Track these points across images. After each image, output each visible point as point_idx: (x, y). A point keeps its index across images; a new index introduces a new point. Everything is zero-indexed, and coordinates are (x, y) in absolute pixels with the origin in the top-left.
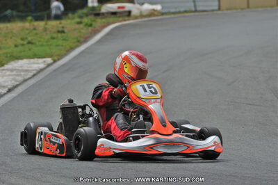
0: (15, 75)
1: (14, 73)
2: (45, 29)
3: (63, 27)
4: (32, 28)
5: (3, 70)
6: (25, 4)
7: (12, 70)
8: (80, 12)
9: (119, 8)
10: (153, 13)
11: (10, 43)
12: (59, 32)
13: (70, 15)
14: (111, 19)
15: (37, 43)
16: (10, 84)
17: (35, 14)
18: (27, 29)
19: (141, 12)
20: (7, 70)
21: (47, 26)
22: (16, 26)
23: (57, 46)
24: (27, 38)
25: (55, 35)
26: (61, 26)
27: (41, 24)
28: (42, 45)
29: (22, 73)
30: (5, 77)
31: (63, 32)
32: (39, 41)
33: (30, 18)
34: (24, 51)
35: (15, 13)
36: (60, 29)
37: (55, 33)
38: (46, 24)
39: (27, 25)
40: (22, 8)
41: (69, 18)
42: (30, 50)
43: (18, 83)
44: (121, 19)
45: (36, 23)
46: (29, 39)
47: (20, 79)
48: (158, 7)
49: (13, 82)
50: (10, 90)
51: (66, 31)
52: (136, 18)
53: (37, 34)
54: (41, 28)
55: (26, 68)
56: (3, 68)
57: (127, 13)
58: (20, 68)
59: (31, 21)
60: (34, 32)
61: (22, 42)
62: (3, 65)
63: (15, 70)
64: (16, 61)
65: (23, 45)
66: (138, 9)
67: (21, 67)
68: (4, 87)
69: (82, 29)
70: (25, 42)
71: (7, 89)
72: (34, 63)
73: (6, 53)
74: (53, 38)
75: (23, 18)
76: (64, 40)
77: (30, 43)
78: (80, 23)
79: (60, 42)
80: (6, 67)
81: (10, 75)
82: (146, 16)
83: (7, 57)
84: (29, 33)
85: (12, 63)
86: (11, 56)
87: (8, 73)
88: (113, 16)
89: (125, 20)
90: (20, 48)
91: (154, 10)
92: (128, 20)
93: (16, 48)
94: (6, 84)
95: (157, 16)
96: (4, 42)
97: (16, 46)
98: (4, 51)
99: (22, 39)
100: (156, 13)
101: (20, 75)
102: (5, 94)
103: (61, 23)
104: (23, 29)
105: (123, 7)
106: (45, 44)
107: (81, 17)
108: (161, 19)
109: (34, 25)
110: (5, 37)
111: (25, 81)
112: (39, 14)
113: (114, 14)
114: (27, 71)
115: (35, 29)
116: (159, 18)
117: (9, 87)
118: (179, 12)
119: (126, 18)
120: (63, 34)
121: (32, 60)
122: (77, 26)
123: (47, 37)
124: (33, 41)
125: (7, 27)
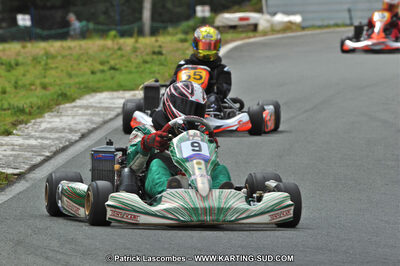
0: (90, 114)
1: (90, 111)
2: (135, 50)
3: (160, 47)
4: (116, 47)
5: (75, 107)
6: (106, 13)
7: (87, 107)
8: (185, 25)
9: (241, 19)
10: (289, 27)
11: (85, 68)
12: (154, 53)
13: (170, 30)
14: (229, 36)
15: (124, 69)
16: (84, 127)
17: (119, 28)
18: (109, 49)
19: (272, 25)
20: (80, 107)
21: (138, 45)
22: (94, 45)
23: (151, 73)
24: (108, 62)
25: (148, 58)
26: (157, 44)
27: (129, 42)
28: (130, 73)
29: (101, 112)
30: (77, 118)
31: (160, 53)
32: (126, 67)
33: (113, 33)
34: (105, 80)
35: (91, 26)
36: (157, 50)
37: (148, 54)
38: (136, 41)
39: (109, 43)
40: (102, 18)
41: (169, 34)
42: (112, 78)
43: (94, 126)
44: (243, 35)
45: (122, 41)
46: (112, 63)
47: (98, 120)
48: (297, 19)
49: (89, 124)
50: (83, 136)
51: (164, 52)
52: (265, 33)
53: (122, 56)
54: (128, 48)
55: (107, 105)
56: (73, 104)
57: (252, 27)
58: (98, 105)
59: (115, 37)
60: (119, 53)
61: (101, 67)
62: (74, 100)
63: (92, 107)
64: (93, 94)
65: (103, 71)
66: (268, 21)
67: (100, 103)
68: (75, 131)
69: (187, 49)
70: (105, 68)
71: (79, 134)
72: (118, 98)
73: (80, 83)
74: (145, 62)
75: (103, 34)
76: (161, 64)
77: (113, 68)
78: (184, 41)
79: (156, 68)
80: (78, 102)
81: (83, 115)
82: (278, 32)
83: (79, 88)
84: (111, 55)
85: (88, 97)
86: (85, 88)
87: (81, 111)
88: (231, 31)
89: (250, 38)
90: (99, 76)
91: (290, 22)
92: (254, 37)
93: (92, 76)
94: (79, 127)
95: (296, 31)
96: (75, 66)
97: (93, 73)
98: (77, 80)
99: (102, 63)
100: (294, 27)
101: (99, 115)
102: (76, 141)
103: (157, 41)
104: (103, 49)
105: (246, 19)
106: (134, 70)
107: (186, 33)
108: (301, 36)
109: (118, 44)
110: (77, 60)
111: (105, 122)
112: (126, 27)
113: (233, 28)
114: (107, 108)
115: (120, 49)
116: (299, 33)
117: (84, 131)
118: (328, 26)
119: (251, 34)
120: (160, 57)
121: (115, 94)
122: (180, 45)
123: (137, 61)
124: (118, 67)
125: (80, 46)
